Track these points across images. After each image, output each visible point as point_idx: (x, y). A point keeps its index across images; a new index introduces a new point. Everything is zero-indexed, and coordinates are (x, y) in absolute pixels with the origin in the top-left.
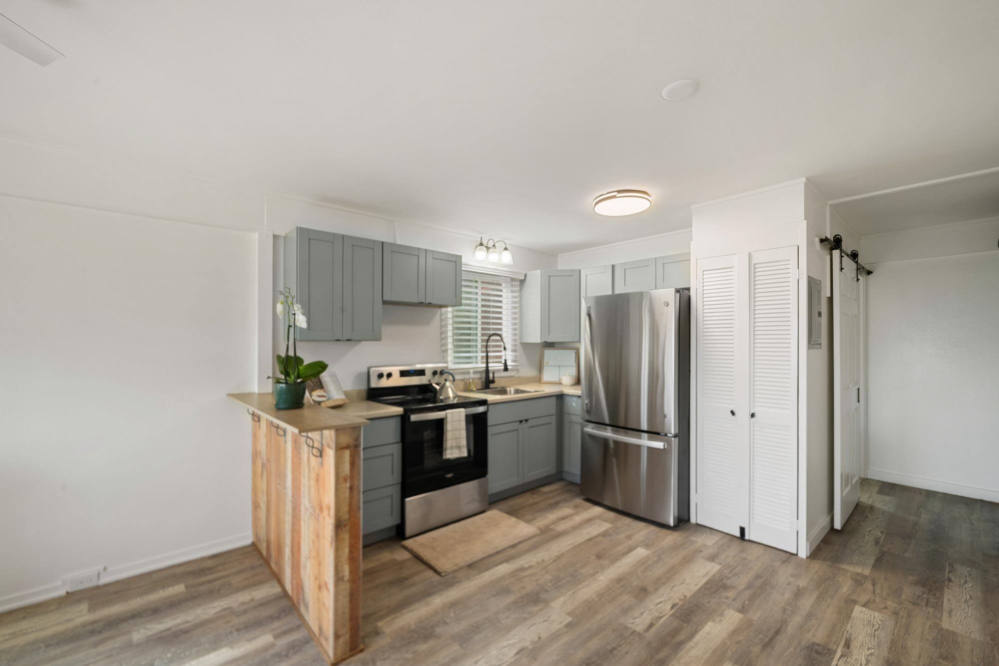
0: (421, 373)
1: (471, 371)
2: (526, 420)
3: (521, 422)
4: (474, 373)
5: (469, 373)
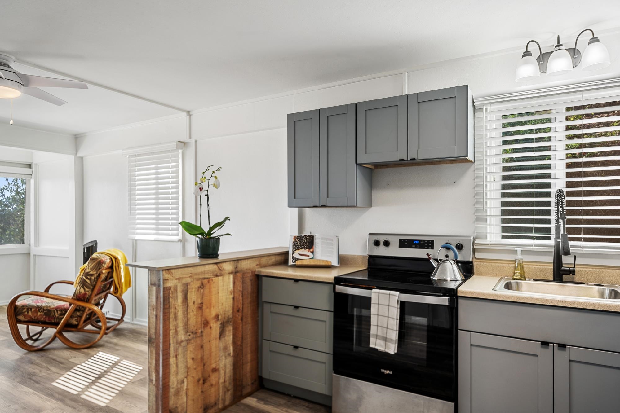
0: (428, 244)
1: (519, 250)
2: (562, 346)
3: (545, 344)
4: (523, 252)
5: (515, 252)
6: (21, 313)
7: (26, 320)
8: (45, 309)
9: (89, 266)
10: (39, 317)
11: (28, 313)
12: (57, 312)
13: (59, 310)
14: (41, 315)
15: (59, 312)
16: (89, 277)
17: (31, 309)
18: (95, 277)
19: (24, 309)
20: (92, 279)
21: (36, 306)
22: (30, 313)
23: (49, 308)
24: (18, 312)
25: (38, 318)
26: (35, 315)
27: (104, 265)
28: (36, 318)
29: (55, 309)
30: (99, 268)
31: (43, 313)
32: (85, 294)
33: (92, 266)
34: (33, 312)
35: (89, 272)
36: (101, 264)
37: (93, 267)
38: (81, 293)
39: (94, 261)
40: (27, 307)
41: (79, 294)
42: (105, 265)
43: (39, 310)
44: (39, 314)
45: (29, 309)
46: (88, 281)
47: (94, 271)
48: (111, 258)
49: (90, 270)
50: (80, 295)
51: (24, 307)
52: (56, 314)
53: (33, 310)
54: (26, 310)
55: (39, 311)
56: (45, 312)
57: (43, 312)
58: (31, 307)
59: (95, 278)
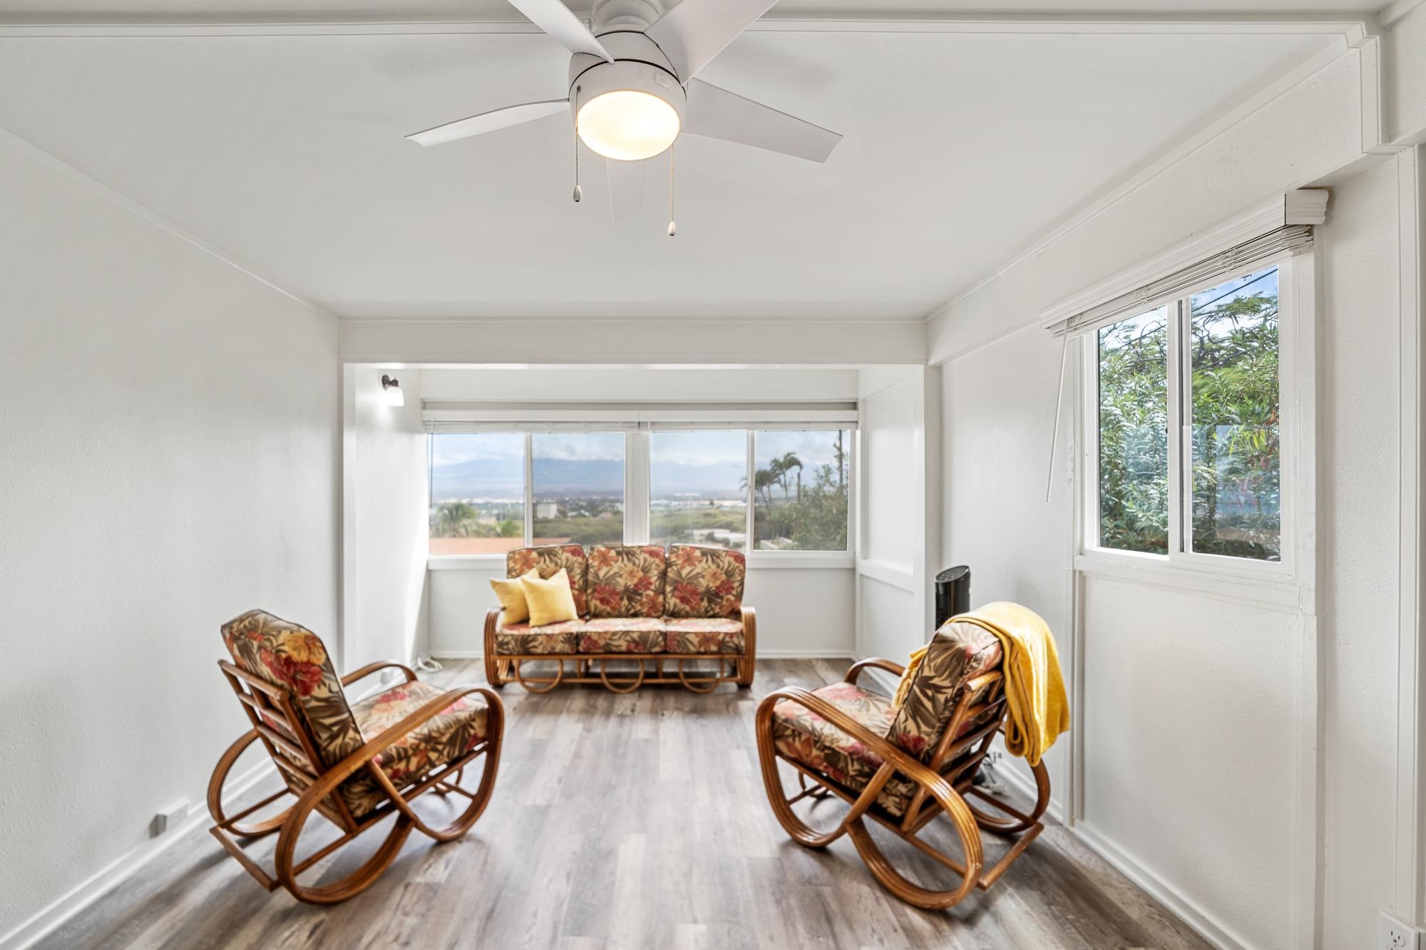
6: (782, 737)
7: (792, 755)
8: (828, 744)
9: (930, 661)
10: (816, 761)
11: (794, 740)
12: (853, 765)
13: (858, 760)
14: (818, 757)
15: (857, 766)
16: (930, 693)
17: (800, 734)
18: (949, 696)
19: (788, 728)
20: (939, 700)
21: (810, 728)
22: (797, 744)
23: (834, 746)
24: (777, 731)
25: (812, 761)
26: (807, 752)
27: (974, 664)
28: (809, 760)
29: (846, 754)
30: (958, 670)
31: (822, 754)
32: (919, 740)
33: (939, 660)
34: (804, 742)
35: (932, 678)
36: (966, 660)
37: (942, 664)
38: (909, 732)
39: (944, 645)
40: (793, 725)
41: (904, 734)
42: (979, 664)
43: (816, 742)
44: (815, 752)
45: (796, 733)
46: (928, 704)
47: (945, 679)
48: (1000, 641)
49: (933, 674)
50: (905, 739)
51: (787, 725)
52: (850, 767)
53: (803, 738)
54: (788, 732)
55: (815, 747)
56: (827, 751)
57: (823, 751)
58: (800, 730)
59: (947, 701)
